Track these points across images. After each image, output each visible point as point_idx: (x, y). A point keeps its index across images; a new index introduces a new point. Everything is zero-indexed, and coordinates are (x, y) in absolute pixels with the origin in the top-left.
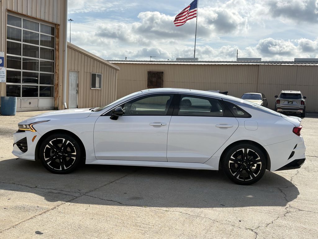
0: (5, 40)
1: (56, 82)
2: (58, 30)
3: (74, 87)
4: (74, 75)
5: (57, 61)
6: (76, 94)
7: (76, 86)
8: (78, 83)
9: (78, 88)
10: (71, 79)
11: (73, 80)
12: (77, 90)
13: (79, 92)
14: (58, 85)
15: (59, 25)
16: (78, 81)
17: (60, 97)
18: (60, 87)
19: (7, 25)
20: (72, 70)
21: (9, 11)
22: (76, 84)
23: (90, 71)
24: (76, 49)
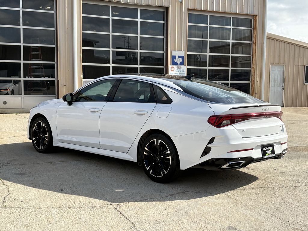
0: (185, 39)
1: (253, 79)
2: (256, 20)
3: (278, 83)
4: (279, 69)
5: (254, 55)
6: (281, 91)
7: (282, 81)
8: (284, 78)
9: (284, 85)
10: (275, 74)
11: (277, 75)
12: (283, 86)
13: (286, 88)
14: (254, 81)
15: (256, 16)
16: (284, 76)
17: (256, 94)
18: (256, 84)
19: (188, 24)
20: (275, 64)
21: (190, 10)
22: (282, 79)
23: (303, 63)
24: (281, 40)
